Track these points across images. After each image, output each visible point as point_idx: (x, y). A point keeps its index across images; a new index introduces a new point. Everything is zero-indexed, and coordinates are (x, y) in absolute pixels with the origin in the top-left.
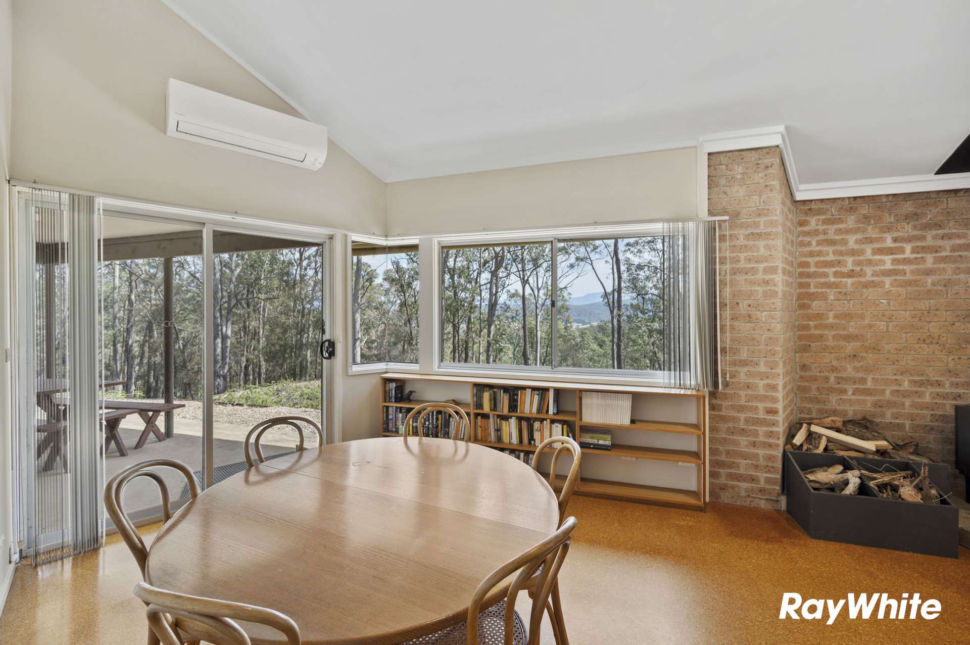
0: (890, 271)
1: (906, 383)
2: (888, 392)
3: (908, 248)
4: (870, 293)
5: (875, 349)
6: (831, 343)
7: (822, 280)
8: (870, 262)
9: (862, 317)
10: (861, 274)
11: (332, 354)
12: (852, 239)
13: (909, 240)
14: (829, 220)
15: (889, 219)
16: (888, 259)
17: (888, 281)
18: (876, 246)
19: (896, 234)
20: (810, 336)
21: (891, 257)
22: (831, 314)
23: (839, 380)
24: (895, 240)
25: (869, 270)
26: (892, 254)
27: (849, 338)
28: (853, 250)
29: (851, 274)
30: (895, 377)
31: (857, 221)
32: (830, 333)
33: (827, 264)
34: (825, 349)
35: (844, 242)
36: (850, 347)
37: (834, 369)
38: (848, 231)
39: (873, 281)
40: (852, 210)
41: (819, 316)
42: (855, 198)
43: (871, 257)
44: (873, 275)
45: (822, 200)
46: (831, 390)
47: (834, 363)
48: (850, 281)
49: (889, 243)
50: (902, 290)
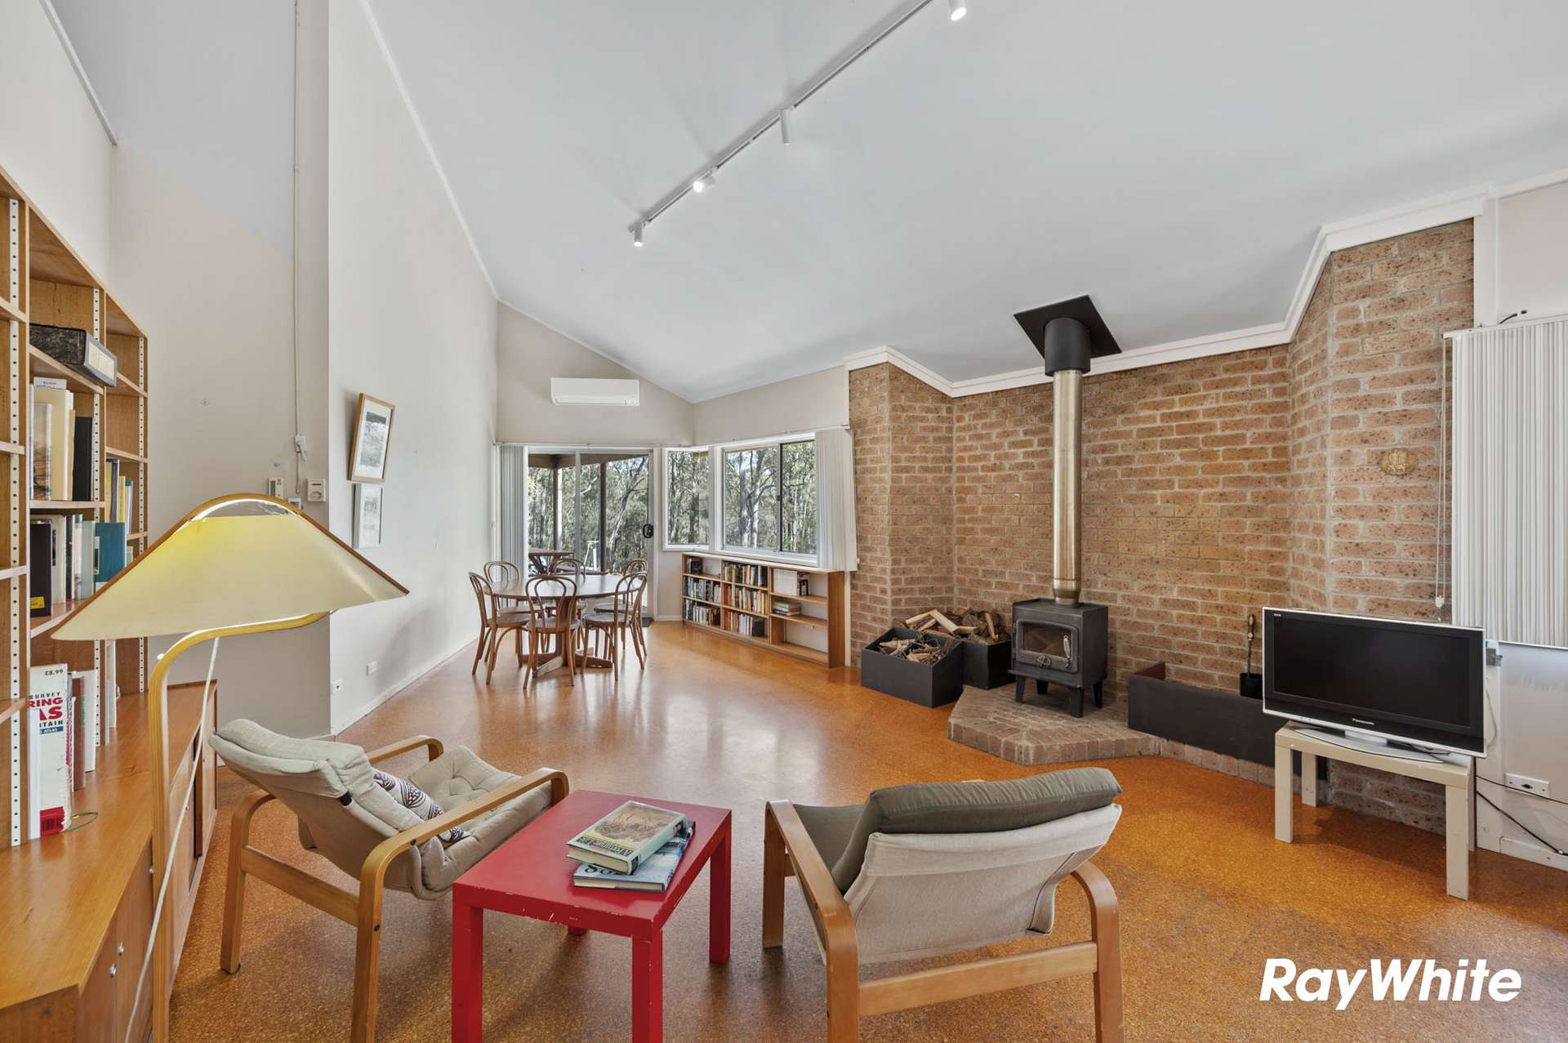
0: (1022, 464)
1: (1034, 578)
2: (1021, 587)
3: (1035, 440)
4: (1009, 488)
5: (1010, 543)
6: (980, 536)
7: (973, 474)
8: (1007, 456)
9: (1002, 510)
10: (1001, 468)
11: (651, 534)
12: (995, 432)
13: (1034, 433)
14: (978, 415)
15: (1020, 411)
16: (1020, 451)
17: (1021, 474)
18: (1012, 439)
19: (1026, 427)
20: (965, 529)
21: (1023, 450)
22: (980, 508)
23: (986, 573)
24: (1025, 433)
25: (1007, 464)
26: (1023, 447)
27: (991, 531)
28: (995, 444)
29: (994, 468)
30: (1025, 572)
31: (998, 415)
32: (978, 526)
33: (976, 458)
34: (975, 542)
35: (988, 436)
36: (994, 540)
37: (982, 562)
38: (991, 426)
39: (1009, 475)
40: (995, 404)
41: (972, 510)
42: (997, 392)
43: (1007, 451)
44: (1010, 469)
45: (973, 396)
46: (979, 582)
47: (982, 556)
48: (993, 474)
49: (1021, 437)
50: (1031, 484)
